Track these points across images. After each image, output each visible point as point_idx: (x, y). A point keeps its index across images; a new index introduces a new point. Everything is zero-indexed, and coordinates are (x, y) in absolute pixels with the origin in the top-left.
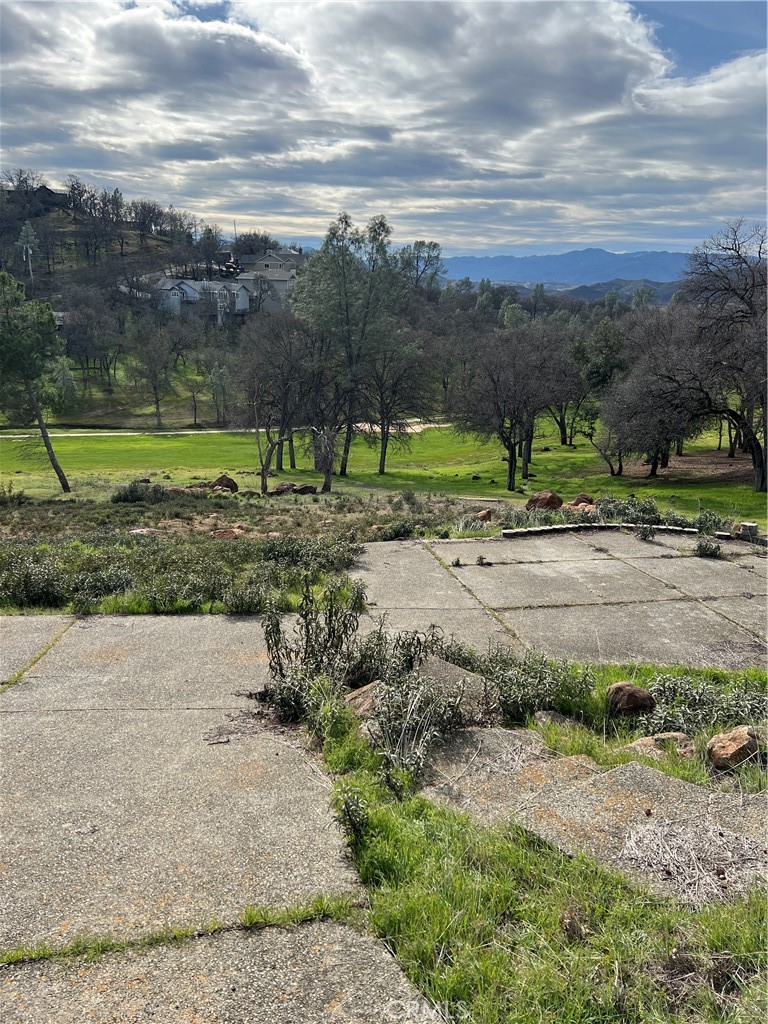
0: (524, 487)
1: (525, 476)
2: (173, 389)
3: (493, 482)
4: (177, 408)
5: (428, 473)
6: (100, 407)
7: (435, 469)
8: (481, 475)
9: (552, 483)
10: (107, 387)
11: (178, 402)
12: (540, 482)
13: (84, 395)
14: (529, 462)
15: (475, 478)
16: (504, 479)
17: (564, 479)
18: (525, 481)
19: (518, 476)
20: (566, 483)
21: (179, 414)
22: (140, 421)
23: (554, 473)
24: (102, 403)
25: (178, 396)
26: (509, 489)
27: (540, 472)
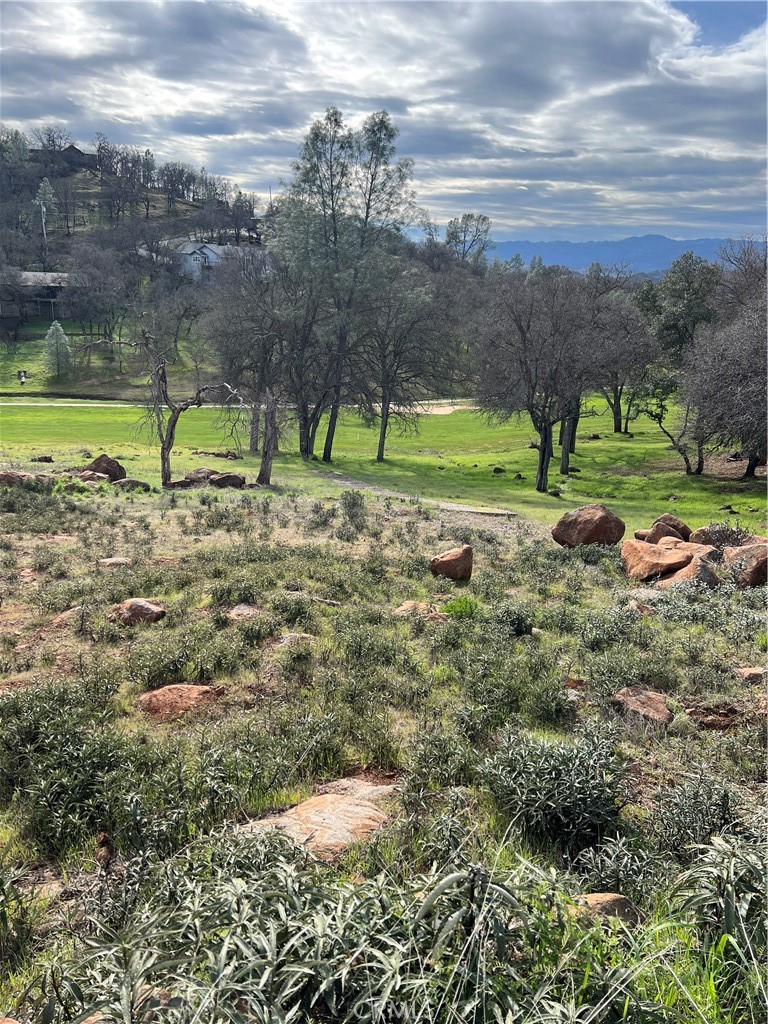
0: (562, 487)
1: (565, 471)
2: (181, 360)
3: (519, 477)
4: (180, 379)
5: (443, 462)
6: (97, 376)
7: (452, 458)
8: (507, 467)
9: (601, 482)
10: (108, 355)
11: (184, 373)
12: (585, 479)
13: (81, 363)
14: (573, 452)
15: (498, 471)
16: (532, 474)
17: (619, 477)
18: (564, 477)
19: (554, 471)
20: (620, 483)
21: (182, 386)
22: (137, 392)
23: (604, 468)
24: (99, 371)
25: (185, 367)
26: (539, 489)
27: (584, 467)
